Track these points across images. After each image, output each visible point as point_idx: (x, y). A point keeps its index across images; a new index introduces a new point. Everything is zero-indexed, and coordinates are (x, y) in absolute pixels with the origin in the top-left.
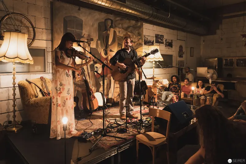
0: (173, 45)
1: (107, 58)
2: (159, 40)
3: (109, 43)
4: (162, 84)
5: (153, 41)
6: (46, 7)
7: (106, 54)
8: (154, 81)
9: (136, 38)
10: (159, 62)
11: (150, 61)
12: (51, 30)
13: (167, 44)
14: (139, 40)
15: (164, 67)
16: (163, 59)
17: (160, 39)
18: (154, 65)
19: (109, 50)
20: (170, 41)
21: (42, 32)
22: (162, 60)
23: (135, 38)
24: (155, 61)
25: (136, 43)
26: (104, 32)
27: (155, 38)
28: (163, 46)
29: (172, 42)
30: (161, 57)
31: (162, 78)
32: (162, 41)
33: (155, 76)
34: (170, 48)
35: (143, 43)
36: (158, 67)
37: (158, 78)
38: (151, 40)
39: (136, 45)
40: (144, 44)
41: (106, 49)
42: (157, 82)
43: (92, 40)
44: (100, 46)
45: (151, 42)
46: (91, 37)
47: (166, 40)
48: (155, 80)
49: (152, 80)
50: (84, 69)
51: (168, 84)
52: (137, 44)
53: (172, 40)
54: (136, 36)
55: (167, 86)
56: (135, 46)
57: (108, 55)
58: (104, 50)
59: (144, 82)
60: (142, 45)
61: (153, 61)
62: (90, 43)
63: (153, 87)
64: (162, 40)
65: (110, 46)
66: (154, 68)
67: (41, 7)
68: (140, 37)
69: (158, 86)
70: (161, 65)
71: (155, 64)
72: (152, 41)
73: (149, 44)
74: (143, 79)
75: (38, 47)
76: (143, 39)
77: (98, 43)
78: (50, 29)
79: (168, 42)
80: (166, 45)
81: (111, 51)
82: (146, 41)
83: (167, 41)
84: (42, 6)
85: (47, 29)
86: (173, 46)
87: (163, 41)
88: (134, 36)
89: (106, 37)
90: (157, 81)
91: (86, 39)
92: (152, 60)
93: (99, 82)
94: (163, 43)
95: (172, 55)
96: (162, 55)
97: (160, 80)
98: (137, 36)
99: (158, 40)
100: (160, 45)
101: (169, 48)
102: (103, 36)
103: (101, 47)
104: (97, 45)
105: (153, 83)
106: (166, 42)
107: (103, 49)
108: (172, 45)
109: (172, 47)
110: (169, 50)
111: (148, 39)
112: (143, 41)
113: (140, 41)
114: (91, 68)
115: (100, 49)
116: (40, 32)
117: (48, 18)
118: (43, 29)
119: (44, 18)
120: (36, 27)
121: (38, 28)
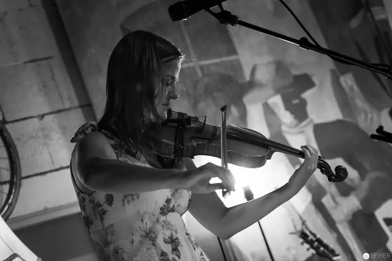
6: (21, 10)
12: (81, 106)
21: (43, 130)
26: (355, 23)
43: (305, 82)
44: (360, 102)
46: (295, 72)
50: (325, 241)
62: (304, 103)
75: (46, 211)
78: (76, 103)
84: (5, 13)
85: (59, 111)
89: (377, 41)
91: (271, 91)
104: (344, 102)
114: (359, 235)
115: (369, 116)
116: (32, 137)
117: (51, 58)
118: (42, 117)
119: (29, 65)
120: (8, 119)
121: (17, 121)
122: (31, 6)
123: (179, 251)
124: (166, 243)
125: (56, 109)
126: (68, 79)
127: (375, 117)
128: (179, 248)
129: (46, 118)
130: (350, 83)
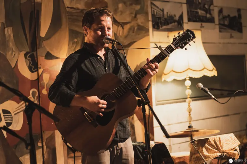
0: (243, 25)
1: (38, 79)
2: (201, 12)
3: (43, 33)
4: (218, 148)
5: (181, 17)
7: (34, 66)
8: (193, 142)
9: (128, 12)
10: (204, 79)
11: (175, 80)
13: (226, 23)
14: (135, 17)
15: (222, 96)
16: (217, 70)
17: (200, 9)
18: (189, 92)
19: (41, 54)
20: (234, 14)
22: (215, 73)
23: (122, 13)
24: (191, 79)
25: (127, 27)
27: (185, 7)
28: (214, 29)
29: (240, 16)
30: (209, 64)
31: (218, 131)
32: (208, 16)
33: (195, 126)
34: (235, 34)
35: (150, 24)
36: (201, 96)
37: (204, 133)
38: (173, 14)
39: (129, 32)
40: (154, 27)
41: (33, 50)
42: (203, 145)
44: (12, 45)
45: (175, 21)
47: (221, 11)
48: (194, 138)
49: (188, 139)
51: (237, 148)
52: (132, 29)
53: (239, 10)
54: (125, 3)
55: (235, 154)
56: (126, 37)
57: (40, 71)
58: (26, 55)
59: (161, 148)
60: (148, 31)
61: (185, 80)
63: (190, 160)
64: (208, 11)
65: (45, 43)
66: (188, 100)
68: (138, 7)
69: (206, 157)
70: (211, 90)
71: (191, 87)
72: (177, 18)
73: (170, 26)
74: (159, 137)
76: (147, 13)
77: (7, 35)
79: (229, 16)
80: (223, 27)
81: (49, 56)
82: (159, 18)
83: (225, 13)
86: (244, 29)
87: (210, 14)
88: (120, 5)
90: (203, 143)
92: (180, 77)
93: (18, 158)
94: (211, 20)
95: (244, 56)
96: (210, 57)
97: (211, 139)
98: (128, 3)
99: (197, 13)
100: (202, 27)
101: (233, 35)
102: (21, 12)
103: (17, 47)
105: (190, 149)
106: (221, 17)
107: (22, 54)
108: (241, 24)
109: (240, 31)
110: (232, 40)
111: (163, 10)
112: (150, 18)
113: (140, 20)
127: (16, 54)
130: (10, 33)
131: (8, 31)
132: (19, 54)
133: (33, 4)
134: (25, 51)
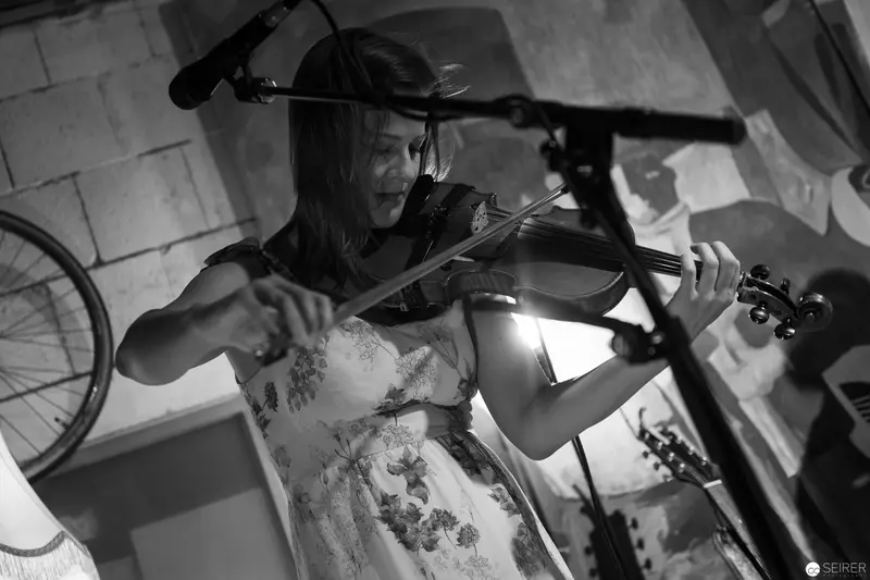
6: (137, 65)
12: (239, 223)
21: (168, 271)
44: (788, 165)
58: (855, 180)
67: (100, 87)
77: (759, 141)
78: (230, 217)
84: (108, 74)
85: (200, 235)
102: (779, 54)
103: (813, 164)
107: (841, 180)
115: (808, 188)
116: (149, 286)
117: (187, 142)
118: (168, 247)
119: (148, 159)
120: (105, 257)
121: (122, 259)
122: (154, 55)
123: (424, 485)
124: (393, 473)
125: (193, 232)
126: (216, 175)
127: (819, 189)
128: (425, 479)
129: (174, 249)
130: (764, 129)
131: (756, 128)
132: (828, 185)
133: (813, 13)
134: (848, 166)
